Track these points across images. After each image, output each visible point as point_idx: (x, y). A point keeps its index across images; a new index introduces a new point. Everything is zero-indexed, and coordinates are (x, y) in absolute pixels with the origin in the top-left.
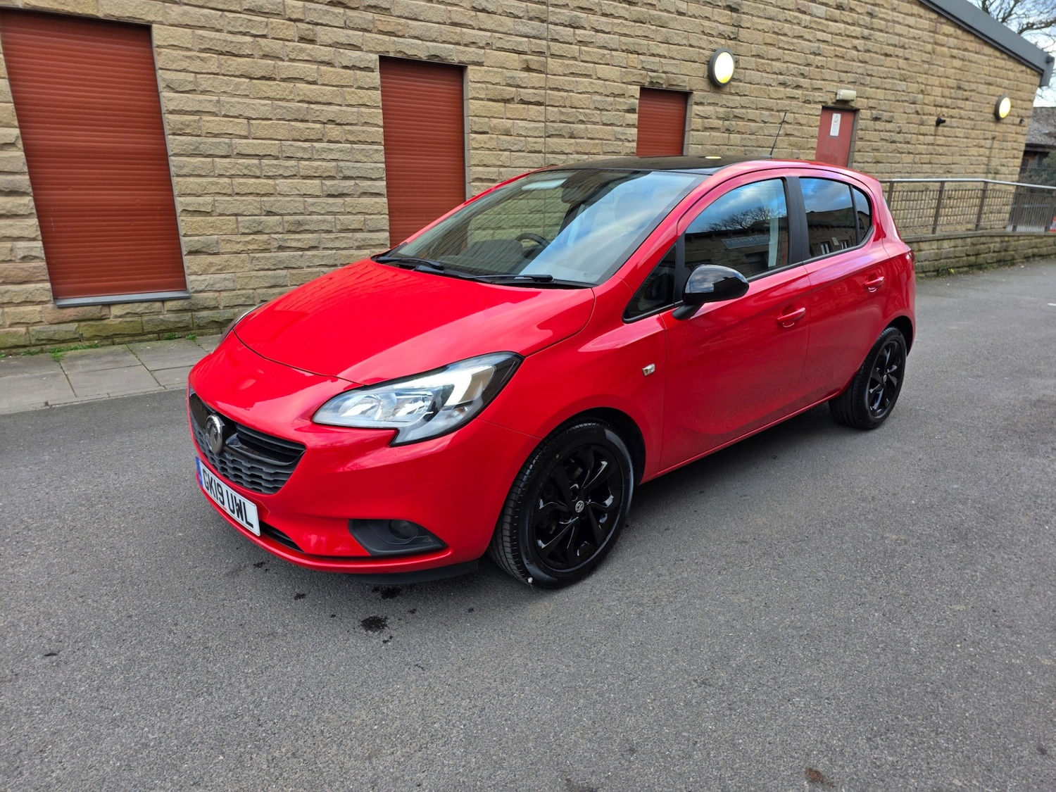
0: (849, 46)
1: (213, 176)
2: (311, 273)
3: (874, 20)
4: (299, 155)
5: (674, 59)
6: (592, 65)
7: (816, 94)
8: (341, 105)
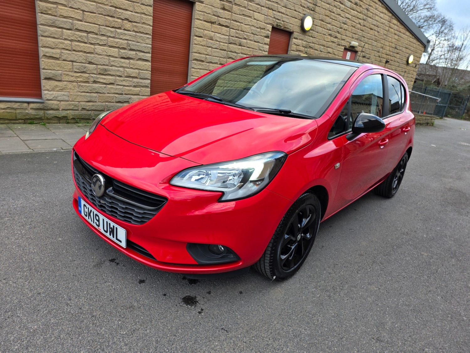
0: (357, 22)
1: (61, 39)
2: (110, 97)
3: (368, 12)
4: (109, 34)
5: (288, 15)
6: (252, 12)
7: (343, 42)
8: (132, 12)
